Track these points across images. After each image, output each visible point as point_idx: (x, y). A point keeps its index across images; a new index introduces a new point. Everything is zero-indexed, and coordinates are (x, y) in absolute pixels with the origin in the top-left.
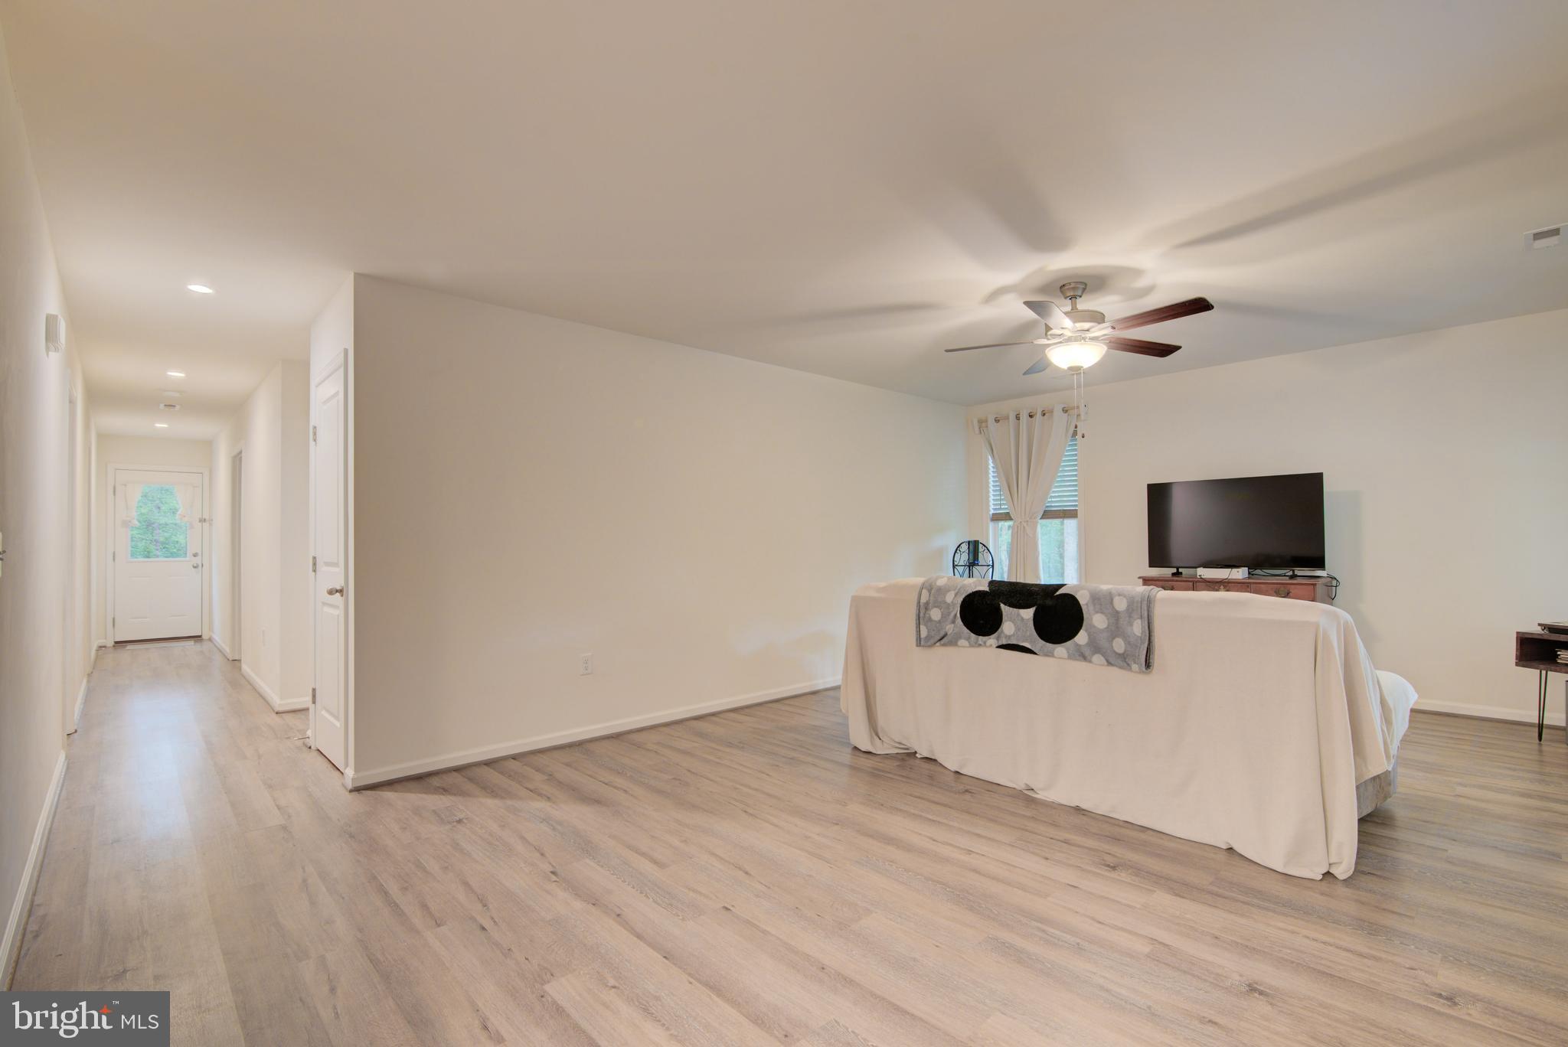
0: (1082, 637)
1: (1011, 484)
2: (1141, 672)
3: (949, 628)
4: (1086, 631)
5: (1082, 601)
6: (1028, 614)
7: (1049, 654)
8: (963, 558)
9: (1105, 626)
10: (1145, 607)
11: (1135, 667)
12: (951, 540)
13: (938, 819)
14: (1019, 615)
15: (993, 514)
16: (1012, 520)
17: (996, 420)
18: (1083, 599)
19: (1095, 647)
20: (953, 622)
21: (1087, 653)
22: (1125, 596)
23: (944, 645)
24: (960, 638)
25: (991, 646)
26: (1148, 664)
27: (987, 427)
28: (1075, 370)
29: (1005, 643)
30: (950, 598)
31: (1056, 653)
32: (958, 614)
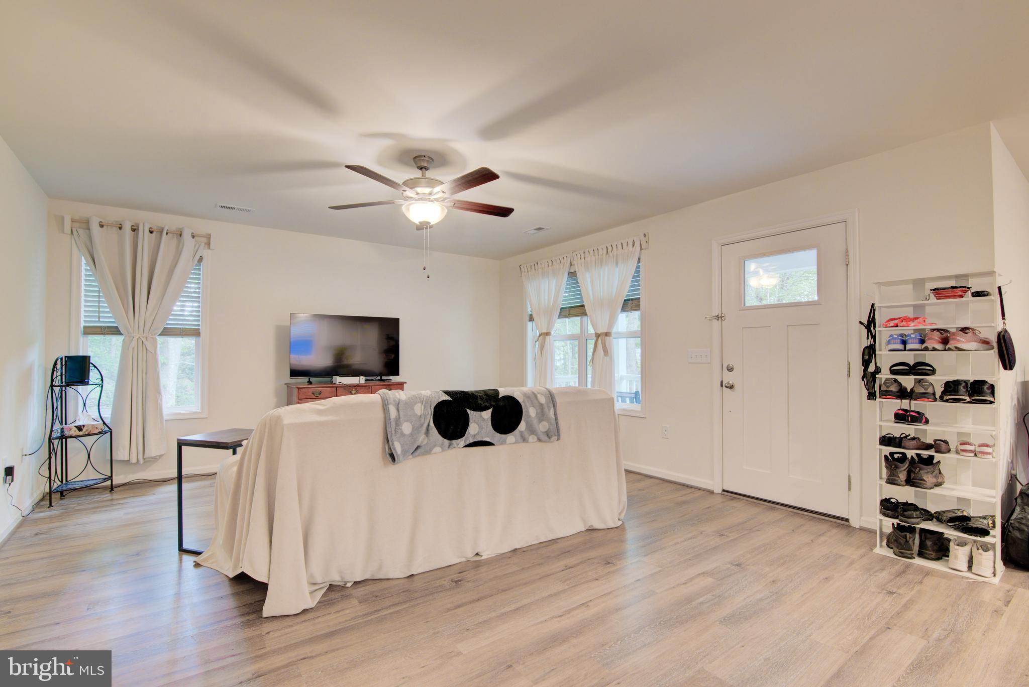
0: (522, 426)
3: (421, 439)
6: (487, 414)
7: (503, 442)
9: (536, 415)
11: (553, 438)
14: (481, 416)
15: (85, 327)
16: (121, 334)
18: (522, 399)
19: (530, 431)
20: (427, 432)
21: (526, 436)
22: (542, 394)
23: (418, 456)
24: (435, 446)
25: (462, 446)
27: (88, 229)
29: (471, 441)
30: (418, 409)
31: (508, 441)
32: (432, 424)
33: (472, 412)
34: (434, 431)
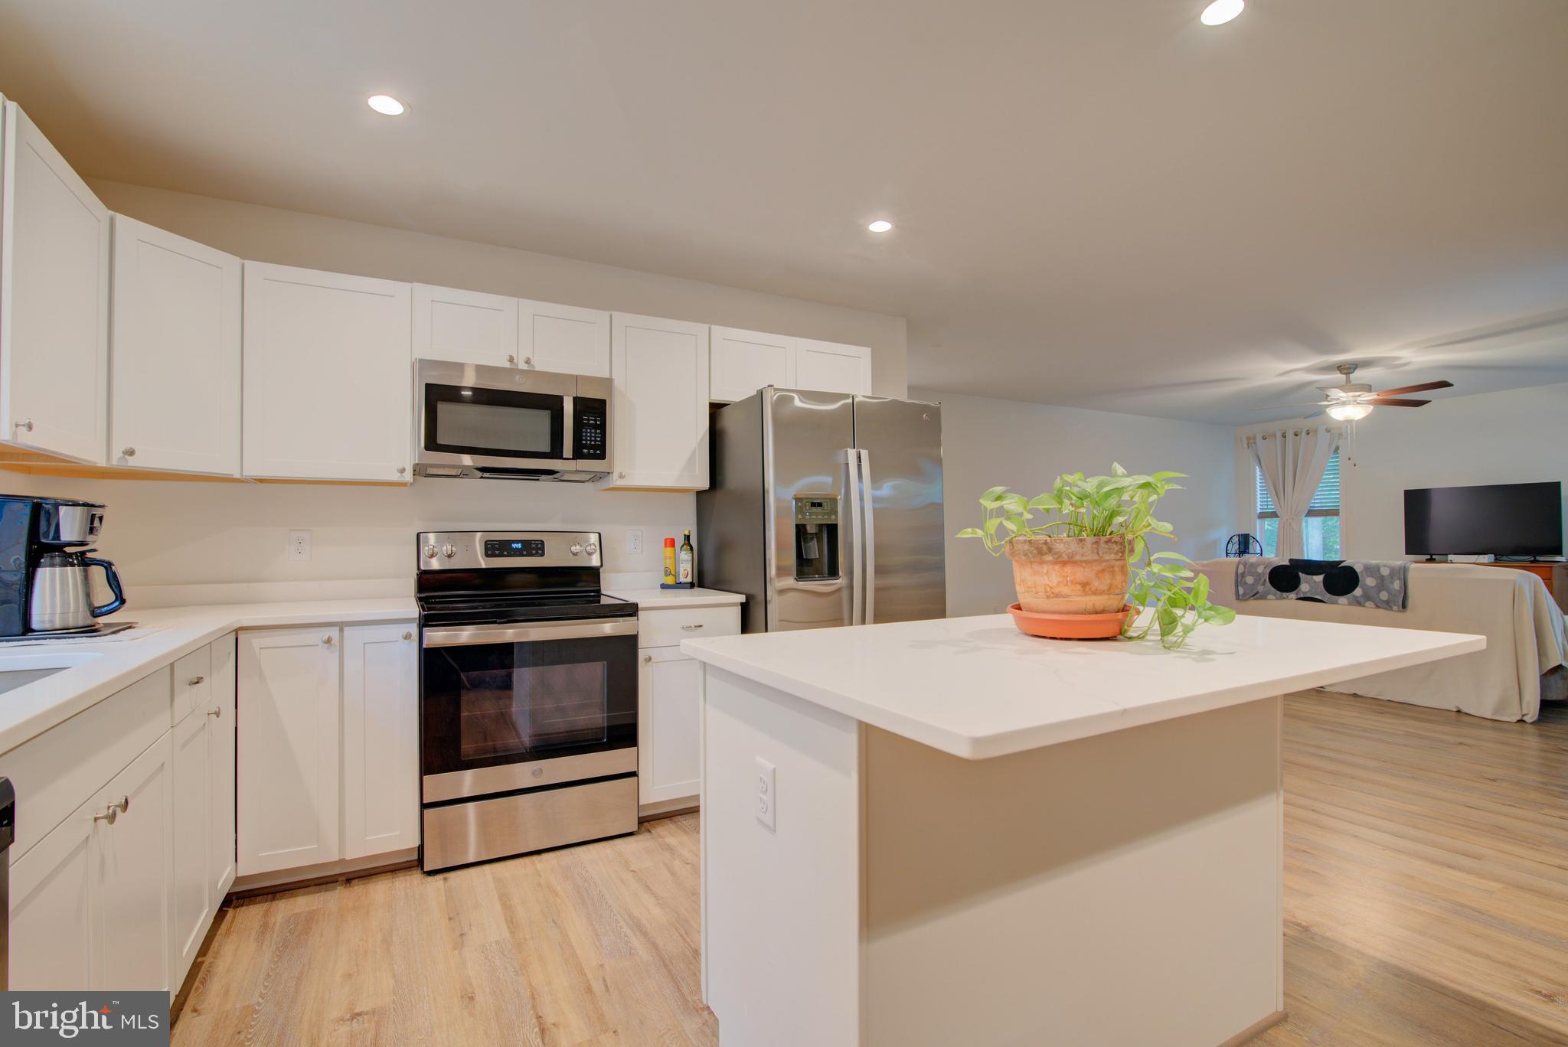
0: (1358, 592)
1: (1277, 487)
2: (1399, 611)
3: (1260, 588)
4: (1361, 588)
6: (1319, 578)
7: (1336, 603)
8: (1234, 547)
9: (1374, 585)
10: (1402, 573)
11: (1395, 608)
12: (1223, 534)
14: (1312, 579)
15: (1260, 513)
16: (1278, 517)
17: (1263, 437)
18: (1358, 569)
19: (1367, 597)
20: (1264, 584)
21: (1362, 600)
22: (1388, 567)
23: (1257, 599)
24: (1269, 594)
25: (1292, 598)
26: (1404, 606)
27: (1255, 443)
28: (1349, 422)
29: (1302, 596)
30: (1261, 571)
31: (1339, 602)
32: (1267, 580)
33: (1304, 575)
34: (1268, 583)
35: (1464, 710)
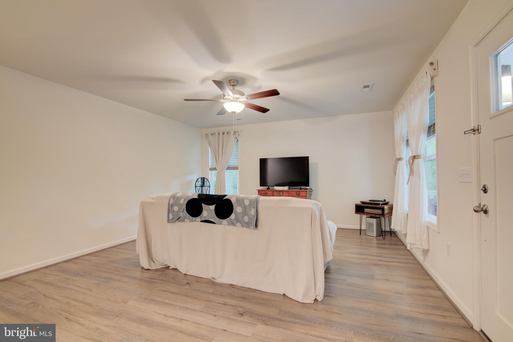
0: (233, 216)
1: (216, 158)
2: (254, 229)
3: (181, 214)
4: (234, 214)
5: (233, 202)
6: (213, 207)
7: (221, 224)
8: (199, 184)
9: (241, 211)
10: (255, 204)
11: (252, 227)
12: (195, 177)
13: (171, 302)
14: (209, 208)
15: (210, 168)
16: (216, 170)
17: (211, 134)
18: (233, 201)
19: (237, 220)
20: (183, 212)
21: (234, 222)
22: (248, 199)
24: (185, 218)
26: (256, 226)
27: (208, 137)
28: (234, 113)
29: (203, 220)
30: (182, 201)
31: (223, 223)
32: (185, 209)
33: (204, 205)
34: (185, 211)
35: (287, 294)
